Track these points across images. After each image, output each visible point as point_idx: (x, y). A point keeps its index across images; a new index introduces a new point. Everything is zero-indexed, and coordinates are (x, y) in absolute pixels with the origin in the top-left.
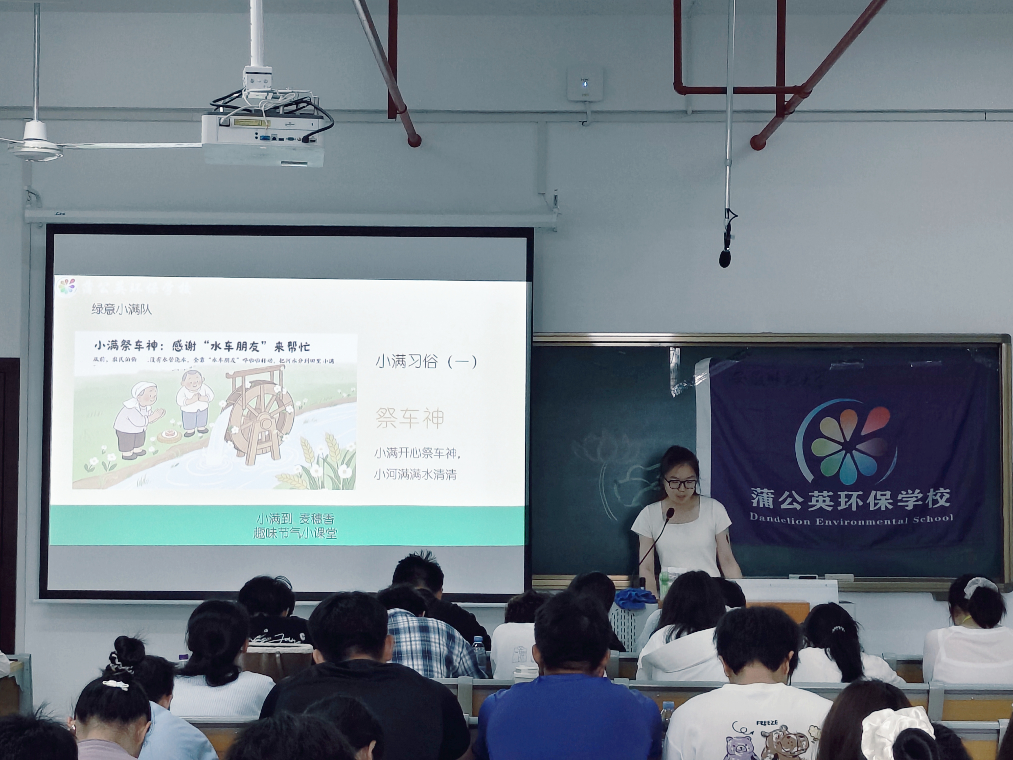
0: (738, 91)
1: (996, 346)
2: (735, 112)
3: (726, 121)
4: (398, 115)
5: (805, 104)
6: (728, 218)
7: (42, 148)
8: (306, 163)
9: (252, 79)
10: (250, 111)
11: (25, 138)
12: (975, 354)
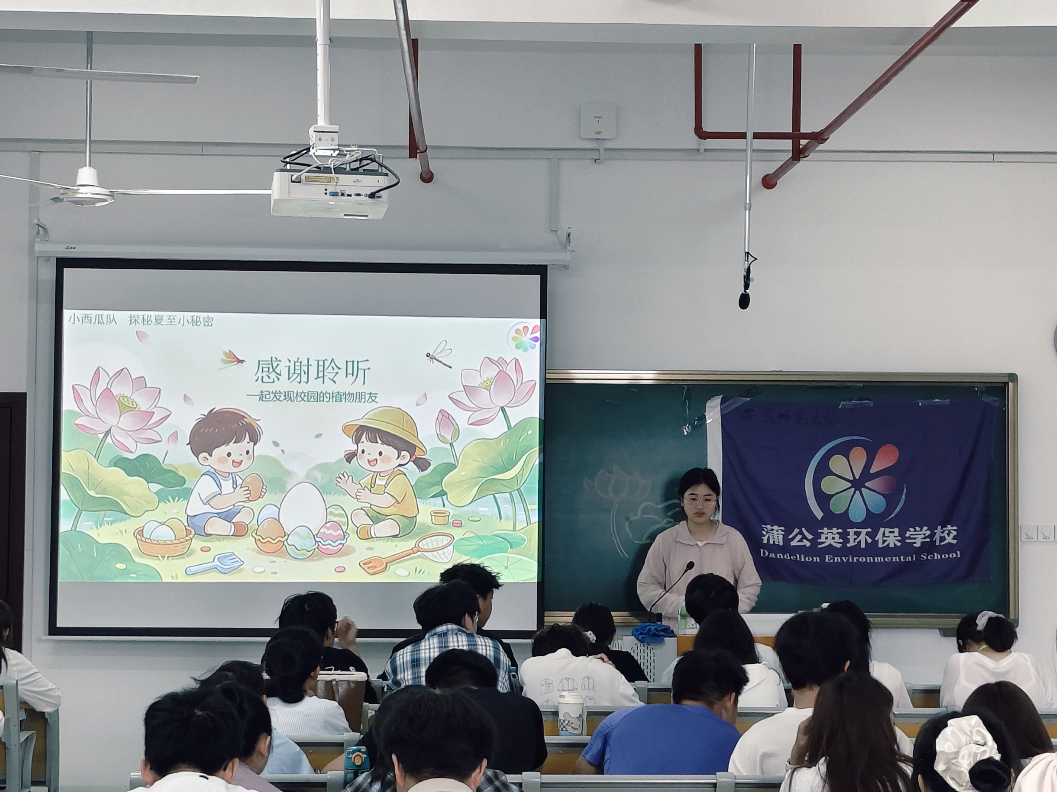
0: (757, 136)
1: (1003, 385)
4: (418, 155)
6: (748, 261)
7: (93, 194)
8: (367, 216)
9: (320, 138)
10: (319, 168)
11: (78, 184)
12: (982, 393)
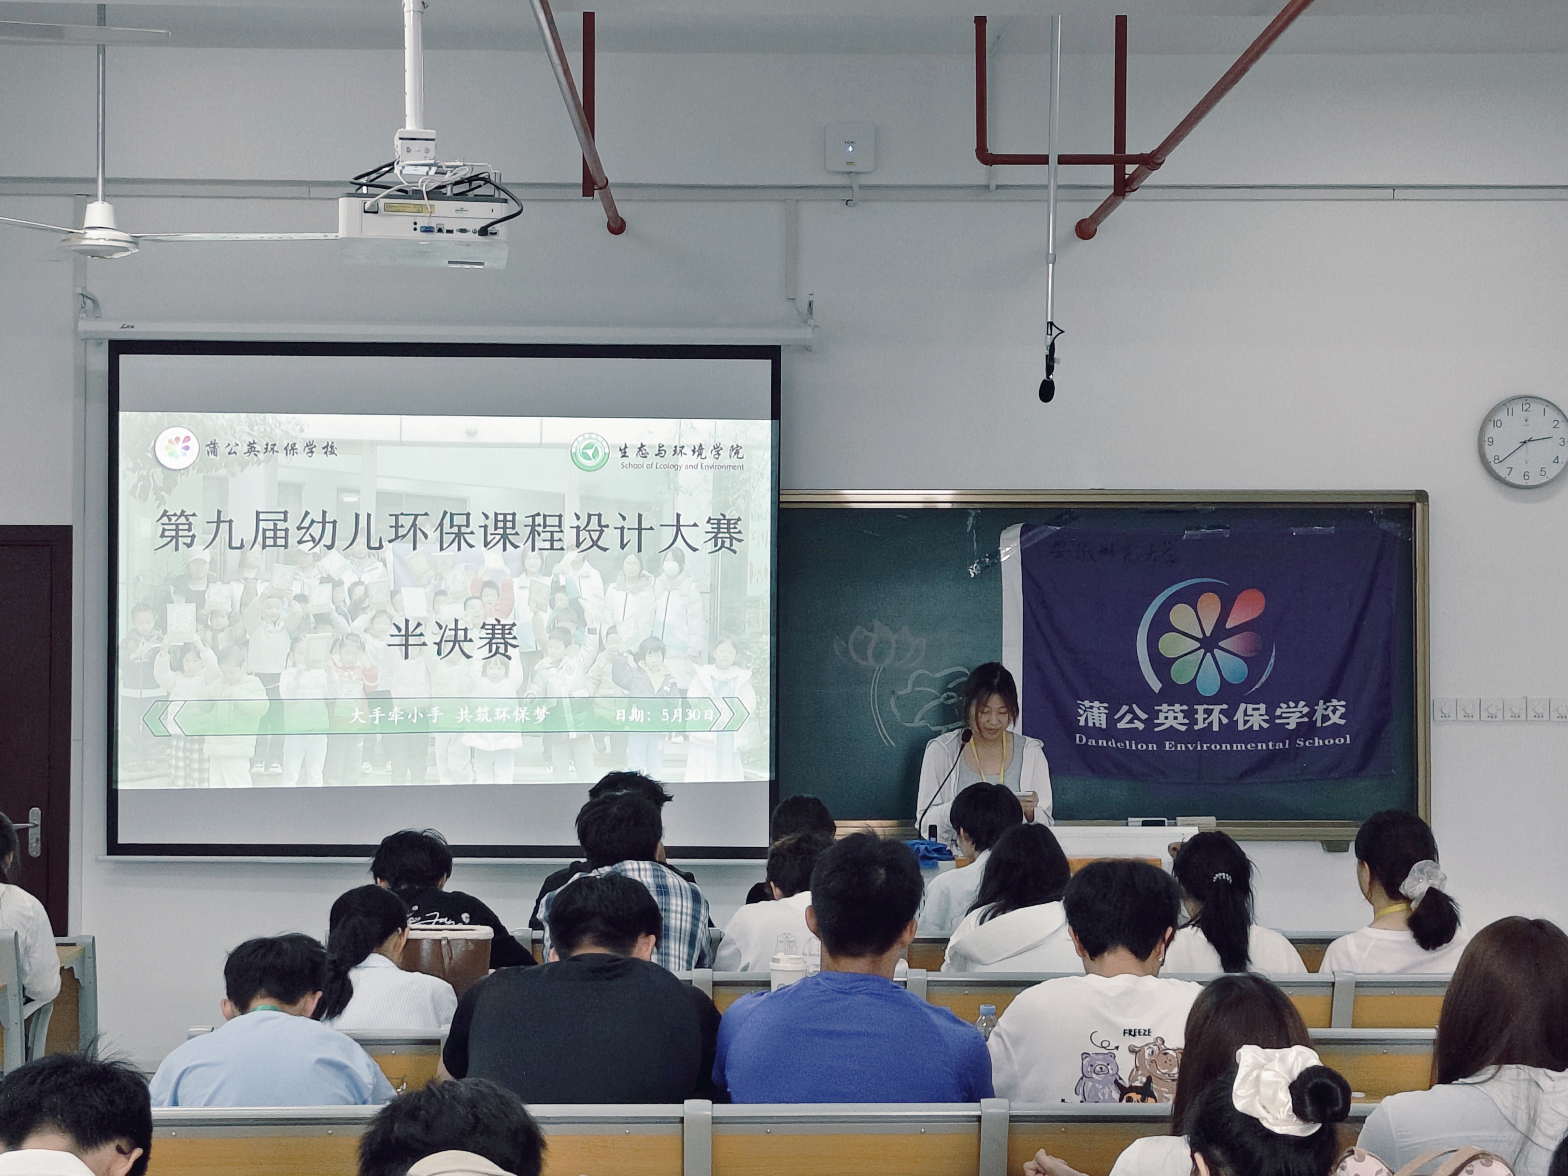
0: (1063, 160)
1: (1407, 506)
3: (1048, 201)
4: (596, 192)
5: (1154, 178)
6: (1051, 335)
7: (110, 240)
8: (482, 264)
9: (408, 148)
10: (406, 192)
11: (86, 225)
12: (1380, 517)
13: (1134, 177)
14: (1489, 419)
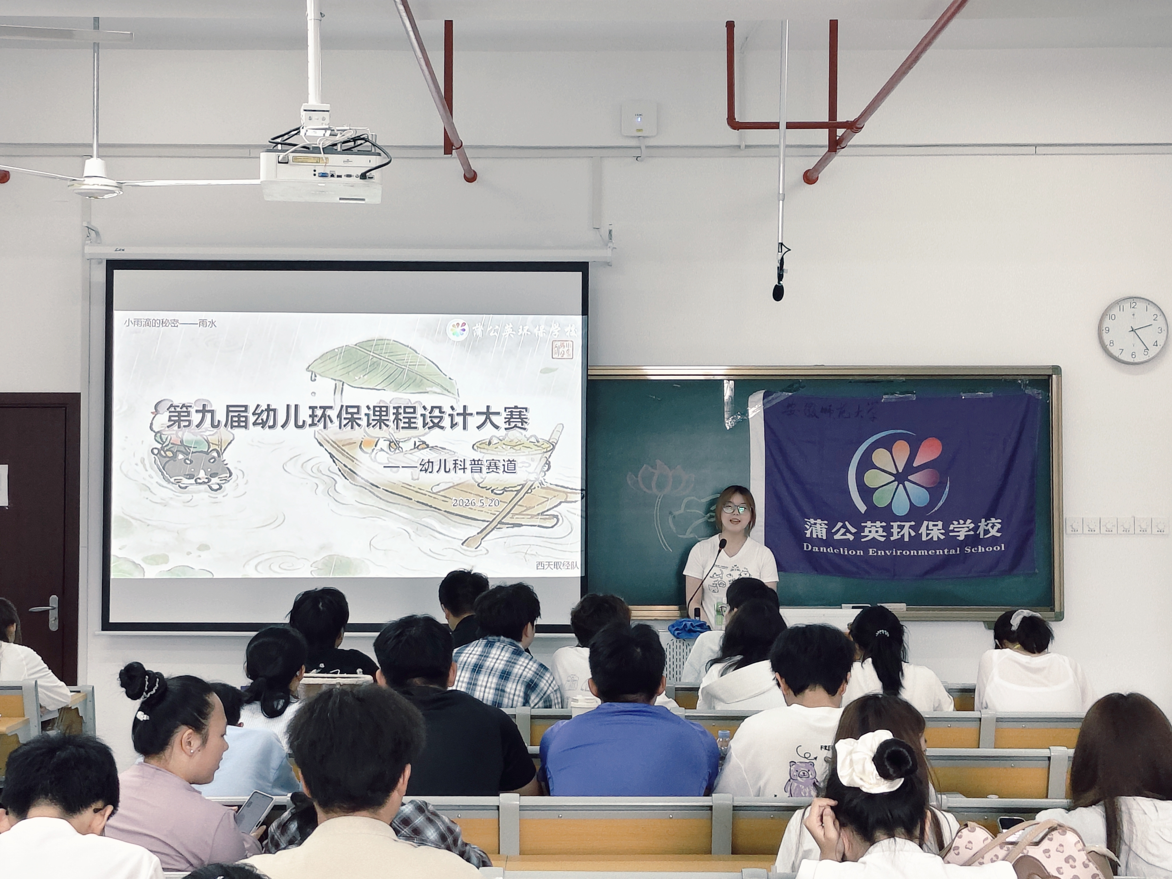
0: (790, 126)
1: (1047, 377)
2: (787, 146)
3: (779, 156)
4: (454, 151)
5: (857, 139)
6: (781, 252)
7: (101, 185)
8: (363, 200)
9: (310, 117)
10: (308, 148)
11: (85, 175)
12: (1026, 385)
13: (842, 139)
14: (1106, 314)
